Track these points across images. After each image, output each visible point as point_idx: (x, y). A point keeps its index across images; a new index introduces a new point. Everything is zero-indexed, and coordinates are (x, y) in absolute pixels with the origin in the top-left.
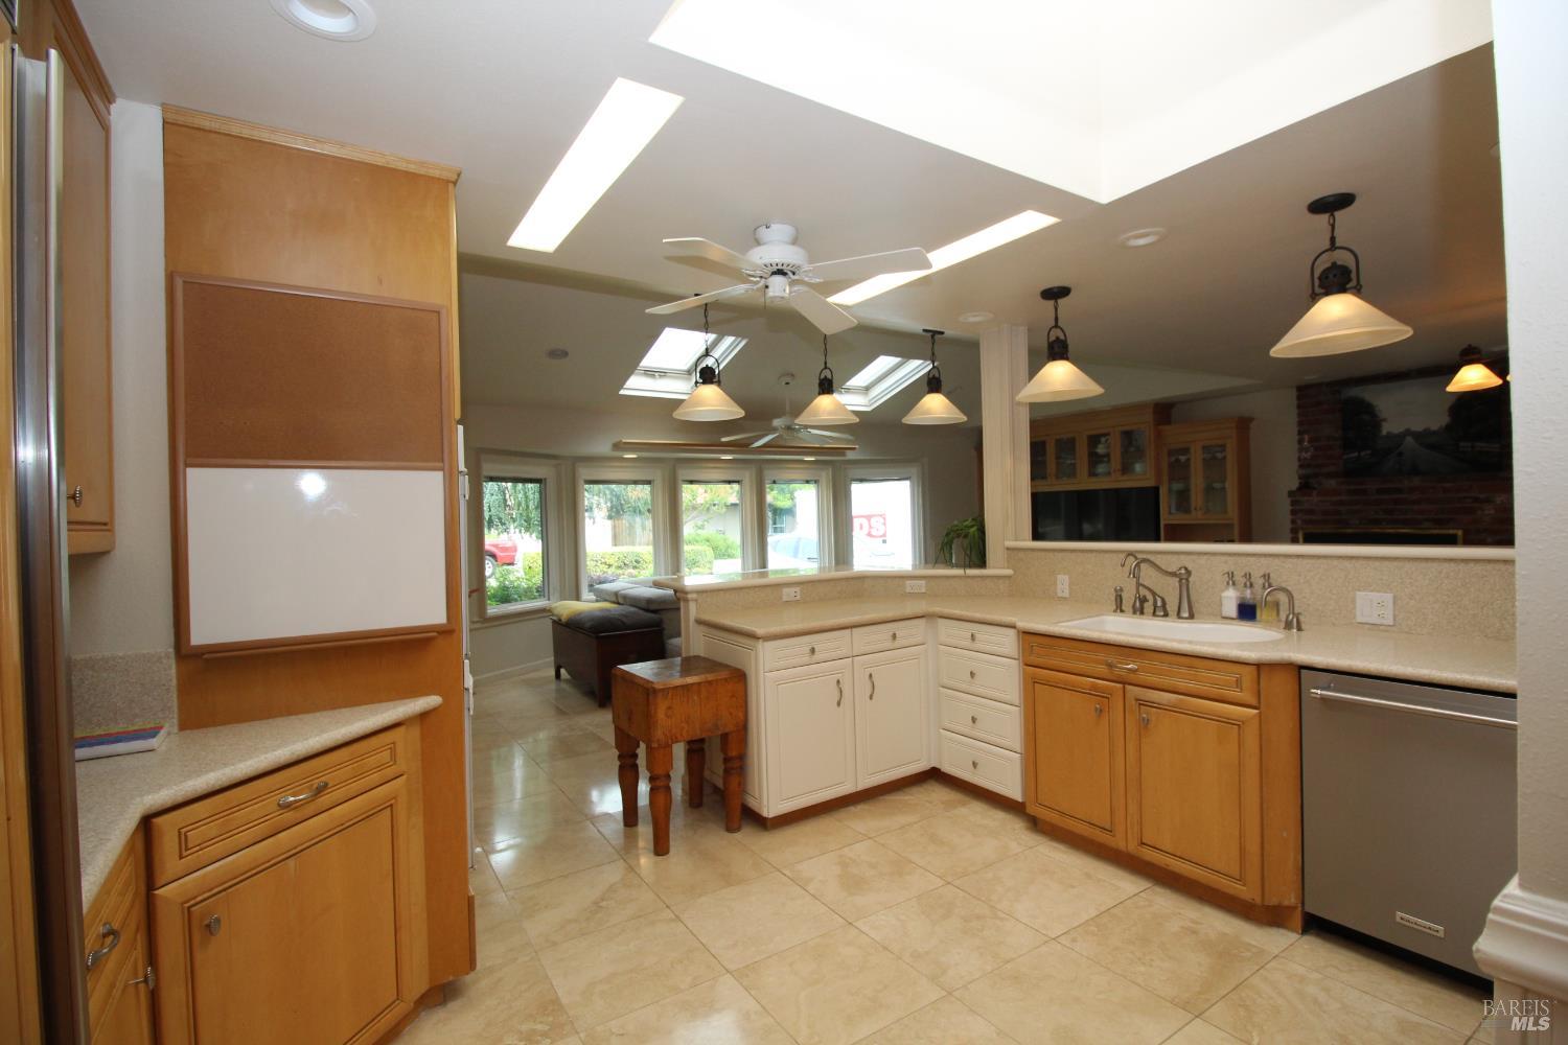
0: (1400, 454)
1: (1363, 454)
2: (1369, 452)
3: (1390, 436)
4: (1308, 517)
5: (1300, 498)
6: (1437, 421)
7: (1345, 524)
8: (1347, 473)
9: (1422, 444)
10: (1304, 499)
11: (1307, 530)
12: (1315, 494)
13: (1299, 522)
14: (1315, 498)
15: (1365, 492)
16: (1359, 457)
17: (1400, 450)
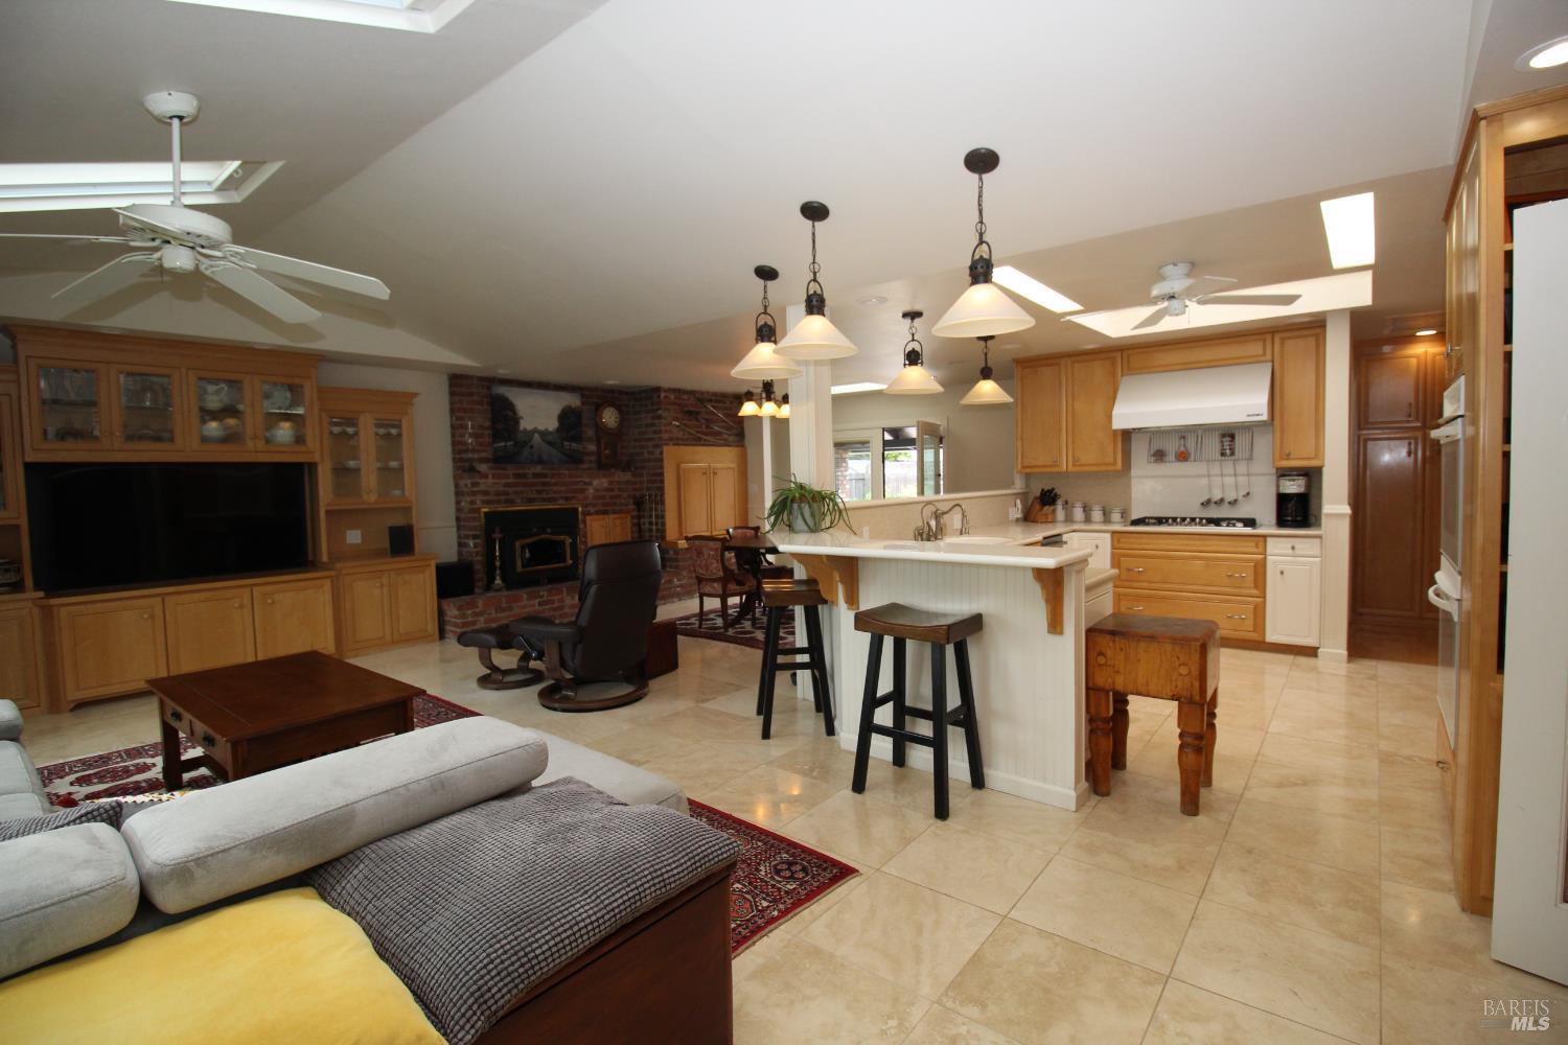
0: (532, 447)
1: (508, 444)
2: (512, 443)
3: (525, 431)
4: (485, 498)
5: (478, 480)
6: (552, 424)
7: (512, 502)
8: (500, 460)
9: (544, 440)
10: (482, 481)
11: (486, 510)
12: (490, 477)
13: (478, 502)
14: (490, 481)
15: (524, 476)
16: (505, 446)
17: (531, 444)
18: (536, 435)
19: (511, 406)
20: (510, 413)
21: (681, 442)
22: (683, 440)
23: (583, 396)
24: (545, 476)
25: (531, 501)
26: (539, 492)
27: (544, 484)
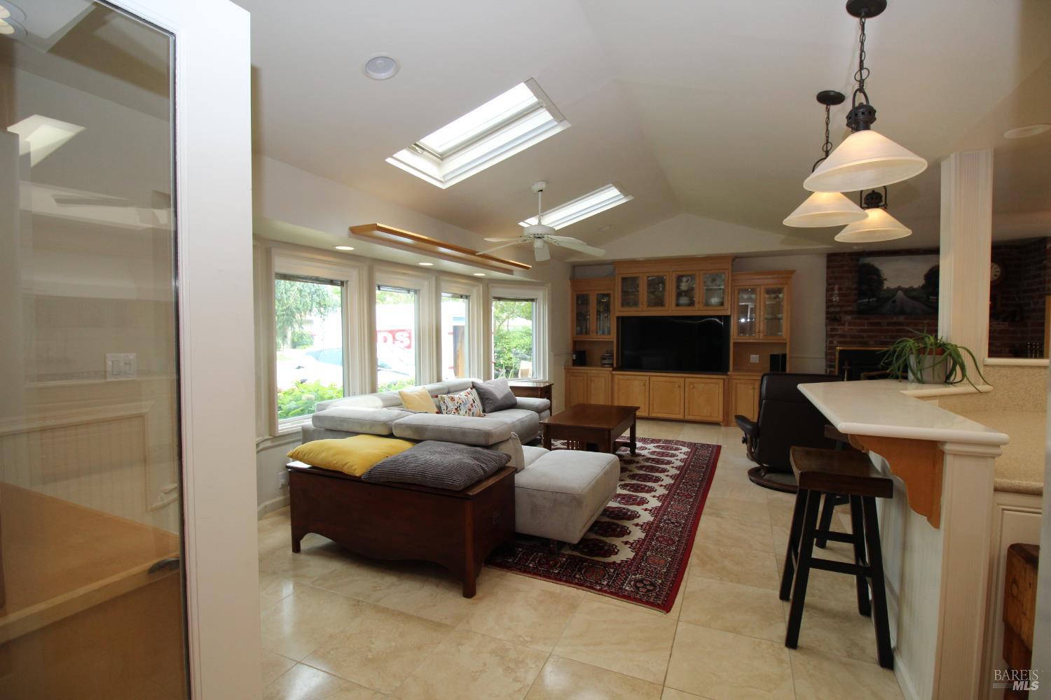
0: (894, 302)
1: (871, 300)
2: (875, 299)
3: (889, 289)
4: (842, 339)
5: (837, 327)
6: (917, 282)
7: (866, 344)
8: (862, 312)
9: (908, 297)
10: (839, 327)
11: (841, 348)
12: (847, 324)
13: (835, 342)
14: (847, 327)
15: (879, 324)
16: (869, 302)
17: (894, 299)
18: (900, 293)
19: (876, 272)
20: (875, 277)
24: (901, 324)
27: (899, 331)
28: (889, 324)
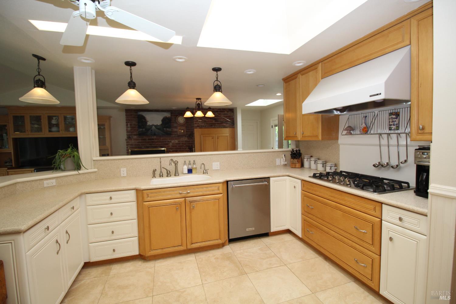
0: (152, 130)
1: (143, 129)
3: (149, 125)
4: (131, 146)
6: (159, 123)
7: (141, 148)
8: (140, 134)
9: (156, 128)
10: (130, 141)
11: (131, 150)
12: (133, 140)
13: (129, 148)
15: (145, 139)
16: (142, 130)
17: (151, 129)
18: (153, 127)
19: (144, 118)
20: (144, 120)
21: (203, 127)
22: (203, 126)
23: (171, 113)
24: (153, 139)
25: (148, 147)
26: (150, 144)
27: (152, 142)
28: (149, 139)
